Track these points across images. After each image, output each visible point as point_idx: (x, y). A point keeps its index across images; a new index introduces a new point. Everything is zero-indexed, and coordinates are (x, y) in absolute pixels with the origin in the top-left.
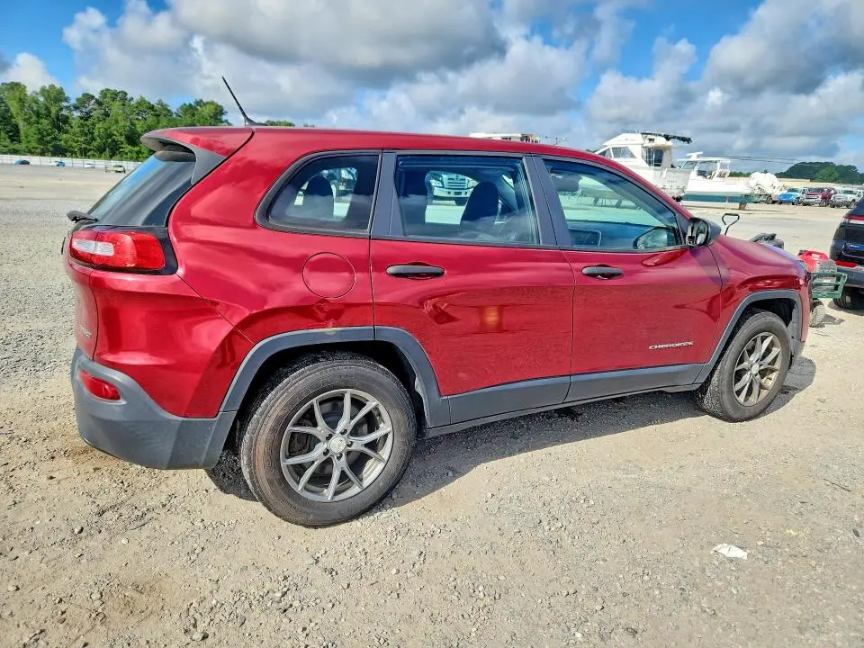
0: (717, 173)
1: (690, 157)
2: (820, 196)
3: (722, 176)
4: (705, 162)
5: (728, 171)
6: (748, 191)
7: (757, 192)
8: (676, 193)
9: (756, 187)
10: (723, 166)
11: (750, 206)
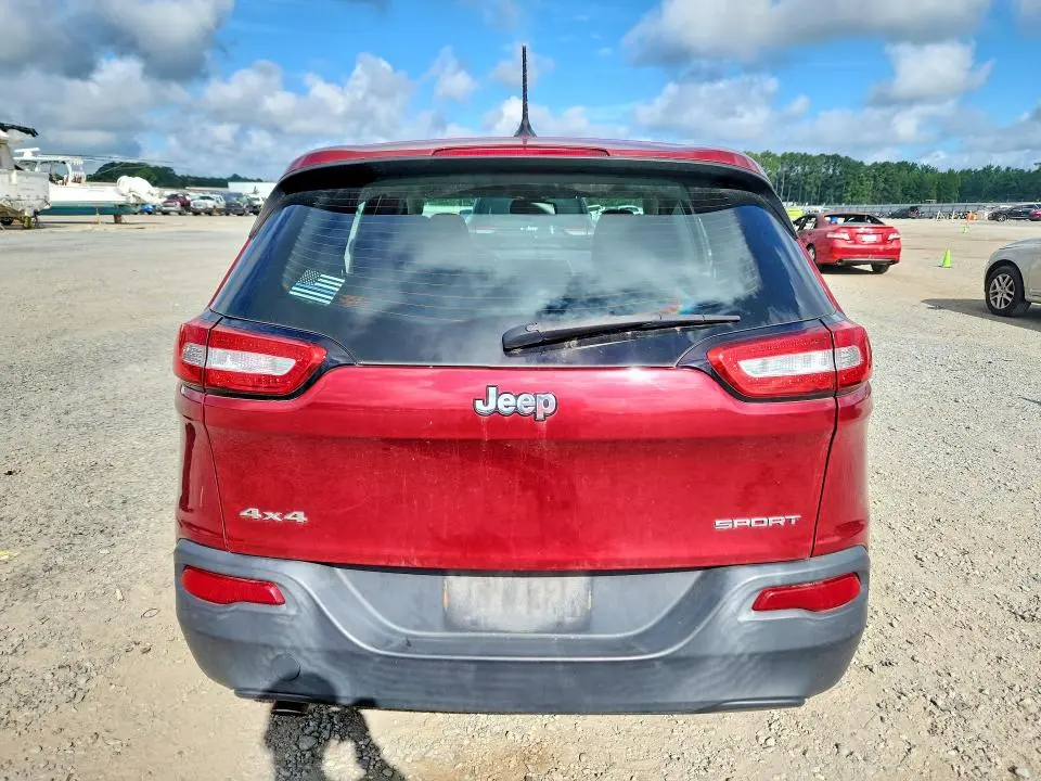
0: (71, 178)
1: (22, 154)
2: (178, 203)
3: (77, 180)
4: (46, 162)
5: (83, 174)
6: (122, 200)
7: (133, 200)
8: (38, 205)
9: (130, 195)
10: (75, 168)
11: (125, 218)
